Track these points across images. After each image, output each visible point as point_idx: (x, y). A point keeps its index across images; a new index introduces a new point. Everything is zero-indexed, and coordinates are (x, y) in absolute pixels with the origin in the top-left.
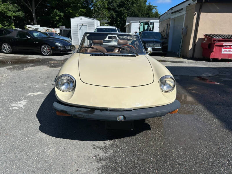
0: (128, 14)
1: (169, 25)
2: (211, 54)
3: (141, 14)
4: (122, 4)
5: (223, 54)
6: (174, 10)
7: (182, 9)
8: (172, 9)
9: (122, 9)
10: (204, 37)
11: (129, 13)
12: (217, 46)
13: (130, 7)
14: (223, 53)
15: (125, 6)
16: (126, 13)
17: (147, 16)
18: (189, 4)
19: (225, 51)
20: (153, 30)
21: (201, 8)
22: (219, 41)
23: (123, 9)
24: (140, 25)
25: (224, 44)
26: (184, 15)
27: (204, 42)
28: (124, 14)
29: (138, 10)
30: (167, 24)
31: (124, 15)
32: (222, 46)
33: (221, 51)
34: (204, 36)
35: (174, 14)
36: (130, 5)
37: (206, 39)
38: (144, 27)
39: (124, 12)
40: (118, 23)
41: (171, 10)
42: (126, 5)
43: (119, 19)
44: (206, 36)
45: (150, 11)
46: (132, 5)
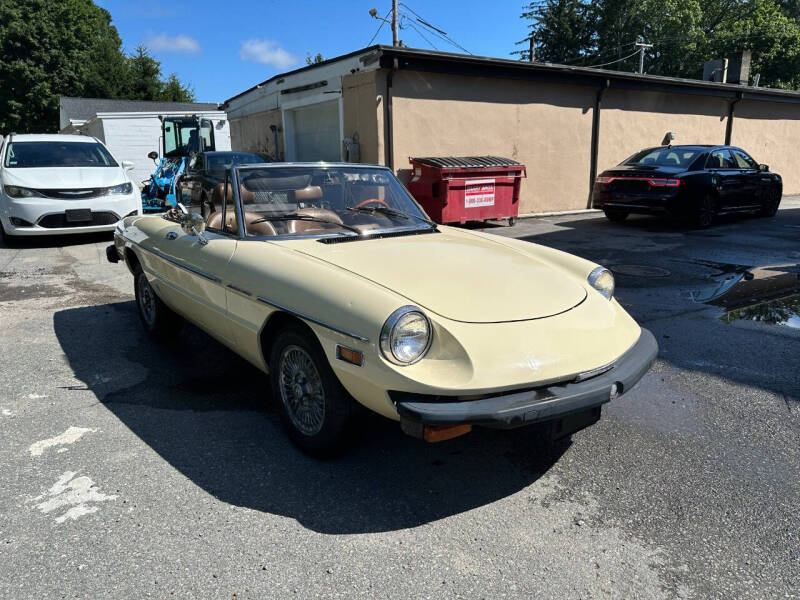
0: (54, 84)
1: (280, 130)
2: (444, 210)
3: (118, 86)
4: (19, 45)
5: (468, 209)
6: (289, 83)
7: (324, 84)
8: (279, 78)
9: (22, 63)
10: (411, 167)
11: (57, 81)
12: (452, 188)
13: (57, 57)
14: (467, 205)
15: (37, 54)
16: (46, 79)
17: (143, 94)
18: (353, 71)
19: (472, 201)
20: (213, 147)
21: (389, 84)
22: (456, 175)
23: (29, 66)
24: (165, 130)
25: (468, 183)
26: (337, 100)
27: (415, 179)
28: (34, 83)
29: (101, 74)
30: (273, 128)
31: (38, 87)
32: (463, 188)
33: (462, 200)
34: (411, 162)
35: (293, 95)
36: (53, 51)
37: (419, 172)
38: (178, 137)
39: (31, 76)
40: (16, 119)
41: (275, 82)
42: (38, 48)
43: (13, 102)
44: (416, 162)
45: (148, 79)
46: (66, 52)
